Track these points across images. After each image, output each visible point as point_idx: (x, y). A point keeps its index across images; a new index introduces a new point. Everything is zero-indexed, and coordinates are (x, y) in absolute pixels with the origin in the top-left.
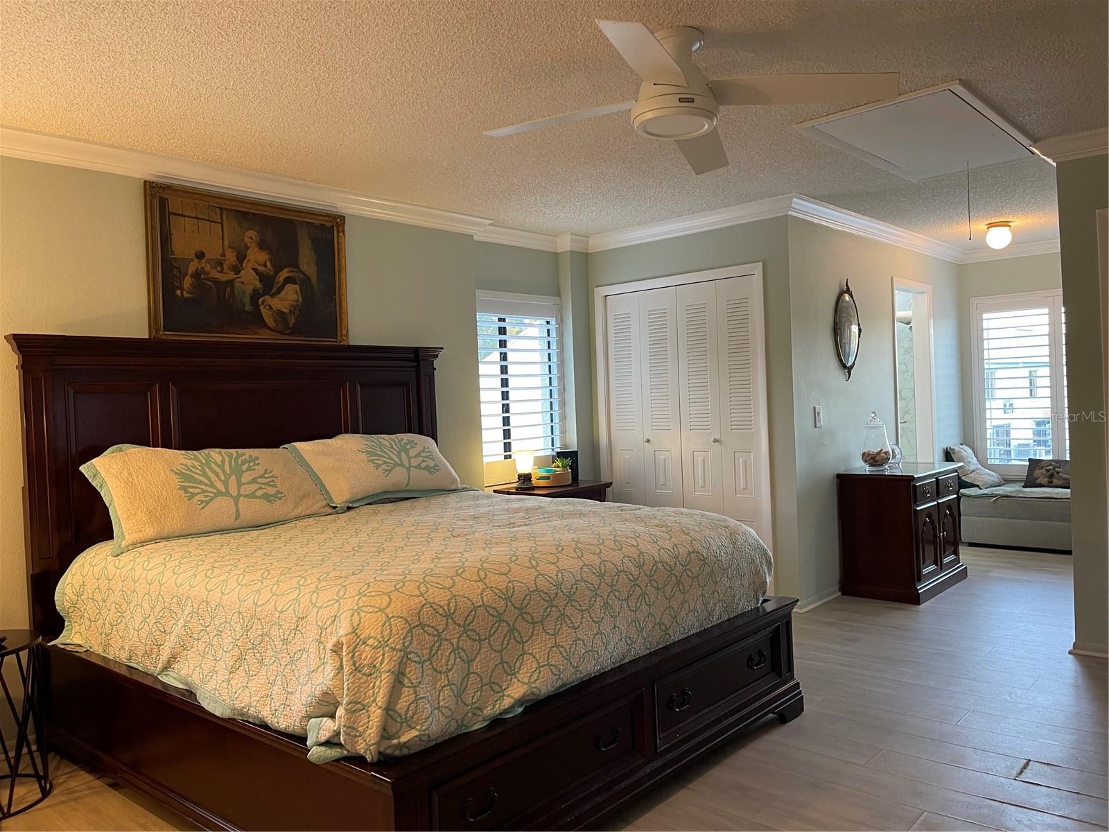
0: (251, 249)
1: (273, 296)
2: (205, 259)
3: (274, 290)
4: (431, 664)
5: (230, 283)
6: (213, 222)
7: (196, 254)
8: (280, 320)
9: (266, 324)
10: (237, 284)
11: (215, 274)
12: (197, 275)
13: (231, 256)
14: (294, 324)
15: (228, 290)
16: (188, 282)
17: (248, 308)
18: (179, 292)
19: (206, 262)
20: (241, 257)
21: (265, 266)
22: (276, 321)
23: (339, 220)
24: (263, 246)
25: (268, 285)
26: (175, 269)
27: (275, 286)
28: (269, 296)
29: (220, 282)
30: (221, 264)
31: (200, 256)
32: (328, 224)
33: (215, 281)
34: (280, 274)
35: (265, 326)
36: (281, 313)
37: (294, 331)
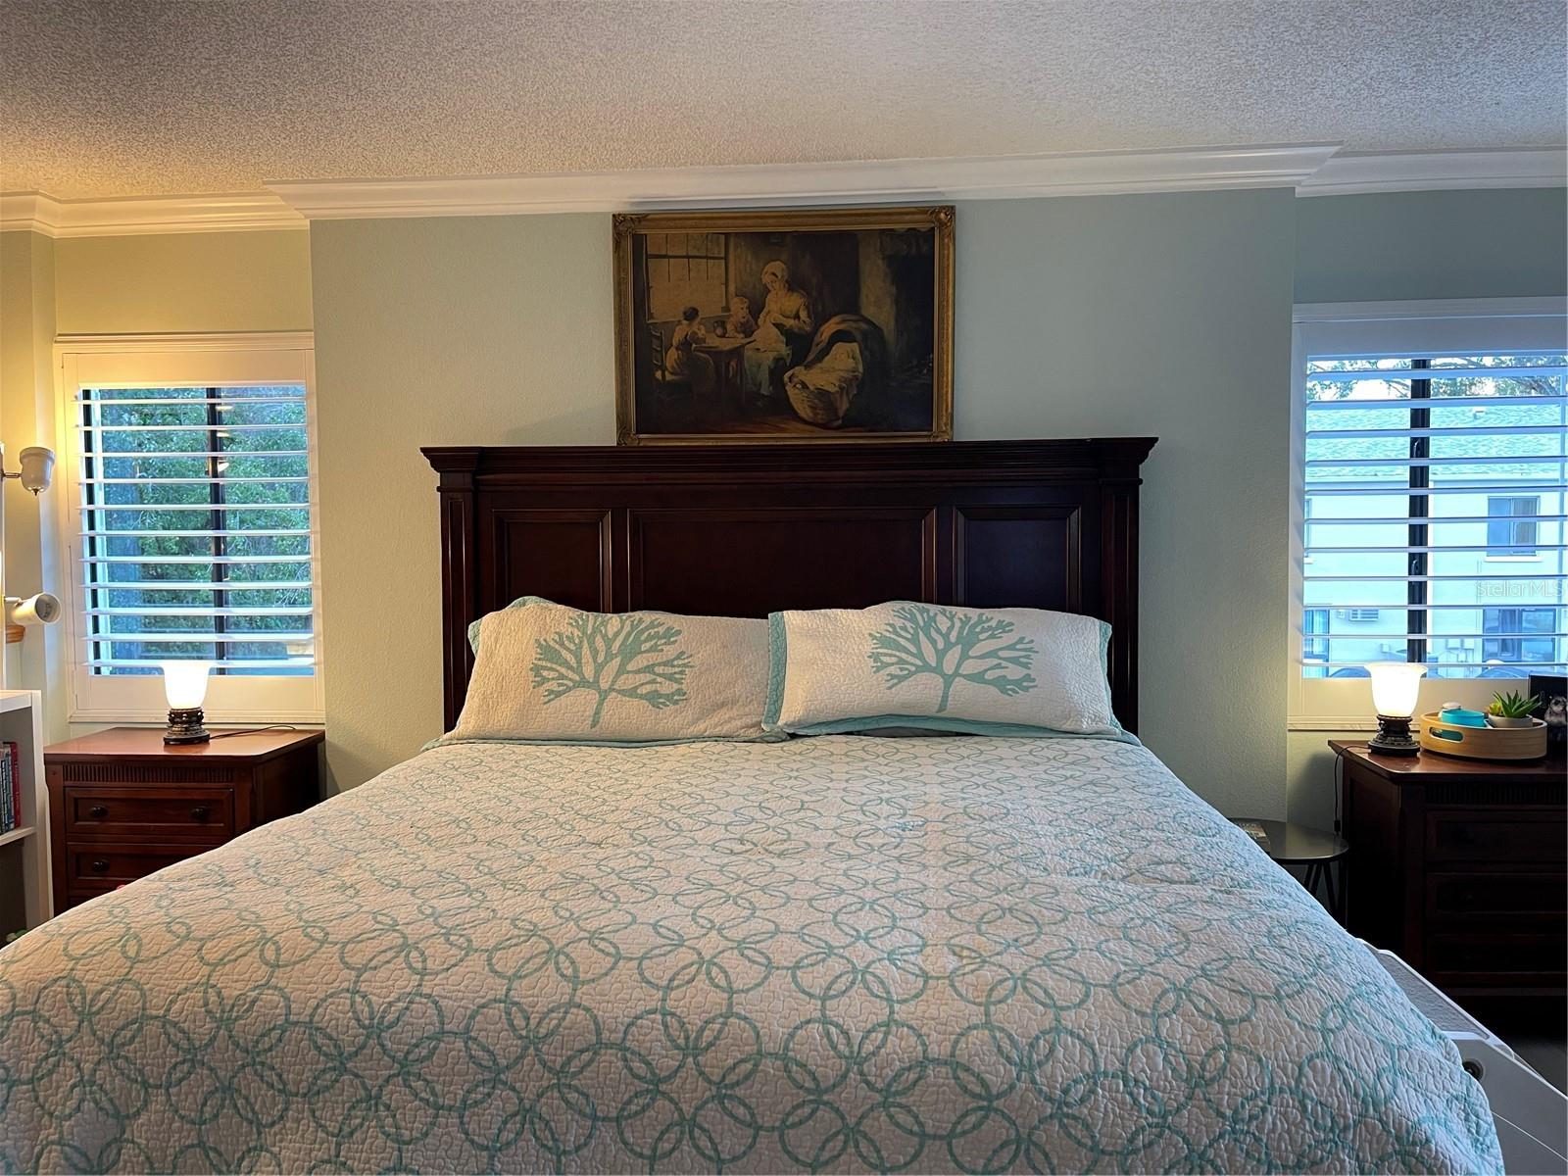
0: (773, 292)
1: (808, 367)
2: (698, 320)
3: (811, 357)
4: (34, 1090)
5: (737, 353)
6: (711, 258)
7: (685, 313)
8: (821, 405)
9: (796, 413)
10: (748, 353)
11: (714, 341)
12: (685, 345)
13: (739, 310)
14: (847, 410)
15: (733, 364)
16: (672, 356)
17: (766, 390)
18: (659, 374)
19: (700, 323)
20: (756, 308)
21: (797, 317)
22: (813, 408)
23: (942, 215)
24: (793, 284)
25: (802, 347)
26: (655, 341)
27: (813, 347)
28: (802, 368)
29: (721, 352)
30: (722, 324)
31: (691, 314)
32: (924, 227)
33: (715, 353)
34: (822, 329)
35: (795, 416)
36: (822, 393)
37: (849, 423)
